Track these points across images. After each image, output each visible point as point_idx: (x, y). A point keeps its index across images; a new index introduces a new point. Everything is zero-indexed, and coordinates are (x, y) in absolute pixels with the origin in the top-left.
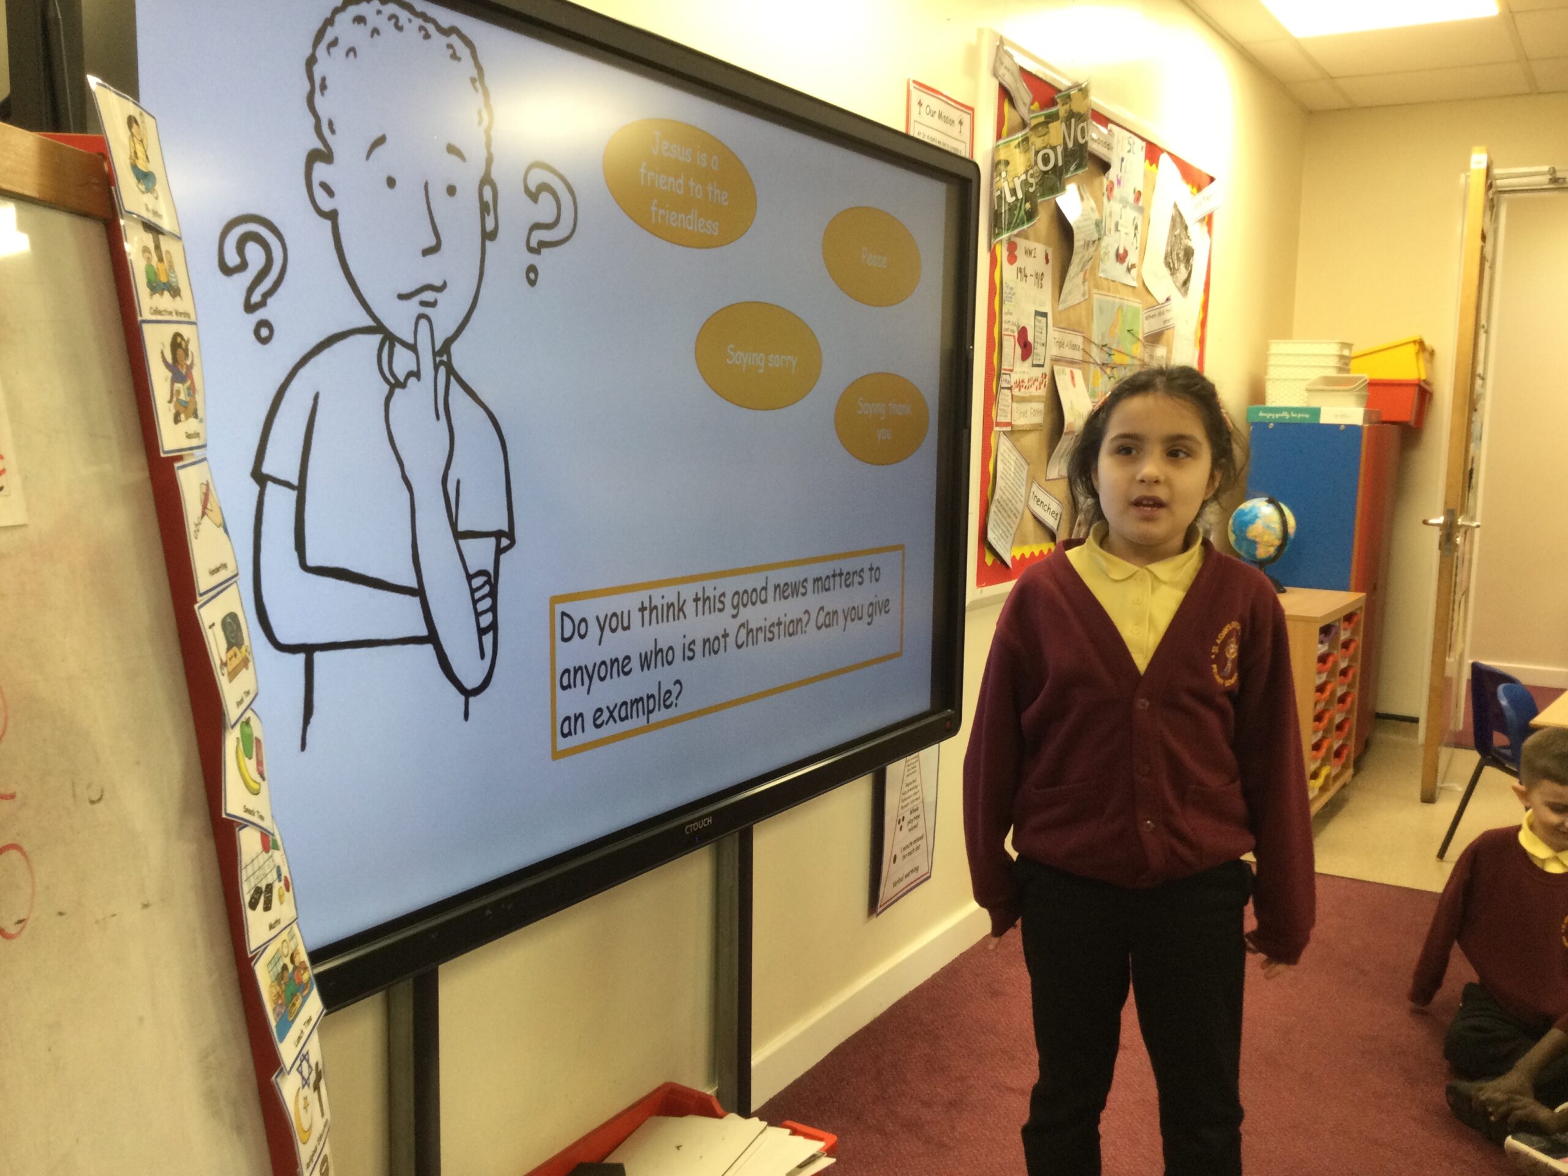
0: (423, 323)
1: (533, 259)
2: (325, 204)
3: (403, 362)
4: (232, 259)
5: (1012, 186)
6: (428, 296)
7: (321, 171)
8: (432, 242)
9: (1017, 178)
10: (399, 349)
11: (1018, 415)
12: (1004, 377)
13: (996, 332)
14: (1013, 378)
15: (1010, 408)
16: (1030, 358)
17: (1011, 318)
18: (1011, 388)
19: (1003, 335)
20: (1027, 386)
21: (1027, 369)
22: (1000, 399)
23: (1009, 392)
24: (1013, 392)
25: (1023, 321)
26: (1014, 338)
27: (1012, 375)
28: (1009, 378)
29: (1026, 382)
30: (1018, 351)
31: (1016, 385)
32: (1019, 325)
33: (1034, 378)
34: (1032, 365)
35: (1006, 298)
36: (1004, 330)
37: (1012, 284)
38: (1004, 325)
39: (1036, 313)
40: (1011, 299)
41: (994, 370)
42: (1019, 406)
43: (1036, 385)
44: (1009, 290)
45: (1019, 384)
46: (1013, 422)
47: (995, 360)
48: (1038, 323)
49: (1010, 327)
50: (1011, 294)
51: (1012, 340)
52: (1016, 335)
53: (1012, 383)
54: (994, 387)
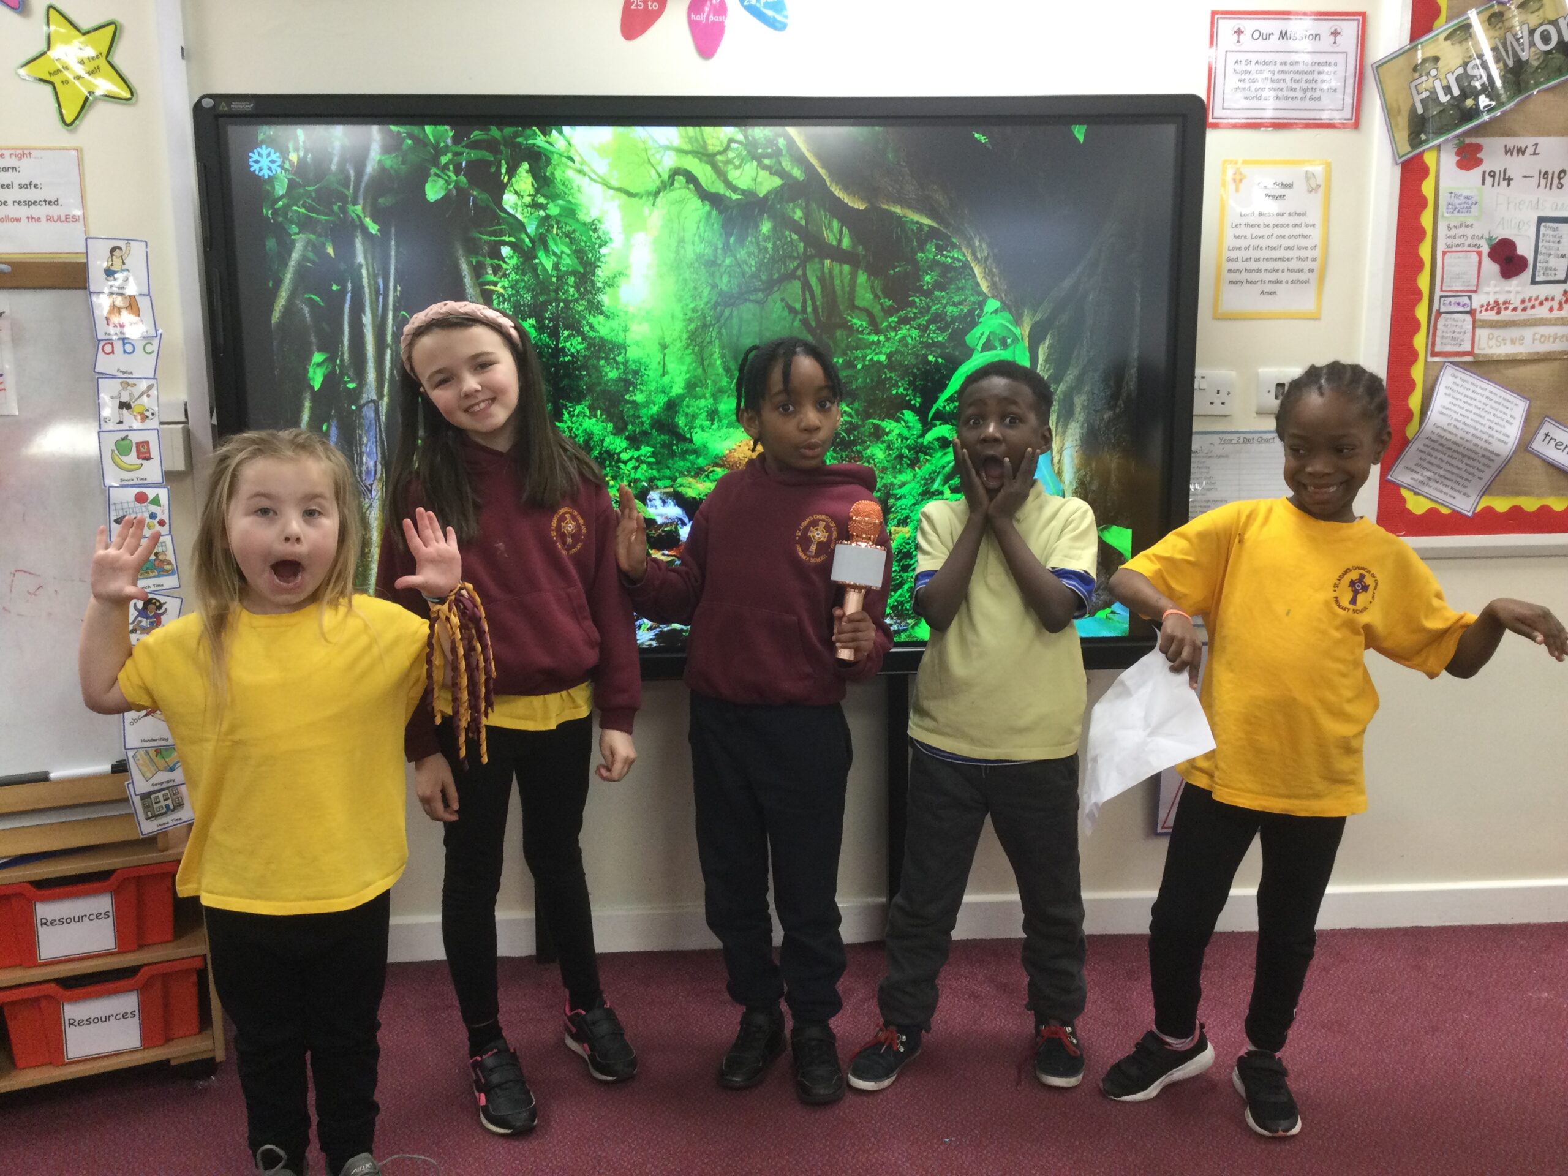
5: (1445, 83)
9: (1450, 74)
11: (1493, 343)
12: (1453, 300)
13: (1425, 251)
14: (1478, 301)
15: (1469, 335)
16: (1527, 275)
17: (1469, 232)
18: (1472, 312)
19: (1444, 253)
20: (1520, 307)
21: (1517, 288)
22: (1440, 326)
23: (1468, 318)
24: (1478, 316)
25: (1501, 233)
26: (1479, 254)
27: (1474, 296)
28: (1466, 300)
29: (1516, 302)
30: (1491, 268)
31: (1488, 307)
32: (1490, 239)
33: (1542, 298)
34: (1534, 282)
35: (1454, 209)
36: (1449, 246)
37: (1466, 193)
38: (1449, 241)
39: (1541, 220)
40: (1468, 210)
41: (1419, 294)
42: (1497, 332)
43: (1547, 305)
44: (1462, 199)
45: (1497, 307)
46: (1476, 351)
47: (1423, 282)
48: (1551, 232)
49: (1469, 241)
50: (1469, 204)
51: (1474, 257)
52: (1486, 250)
53: (1476, 305)
54: (1421, 312)
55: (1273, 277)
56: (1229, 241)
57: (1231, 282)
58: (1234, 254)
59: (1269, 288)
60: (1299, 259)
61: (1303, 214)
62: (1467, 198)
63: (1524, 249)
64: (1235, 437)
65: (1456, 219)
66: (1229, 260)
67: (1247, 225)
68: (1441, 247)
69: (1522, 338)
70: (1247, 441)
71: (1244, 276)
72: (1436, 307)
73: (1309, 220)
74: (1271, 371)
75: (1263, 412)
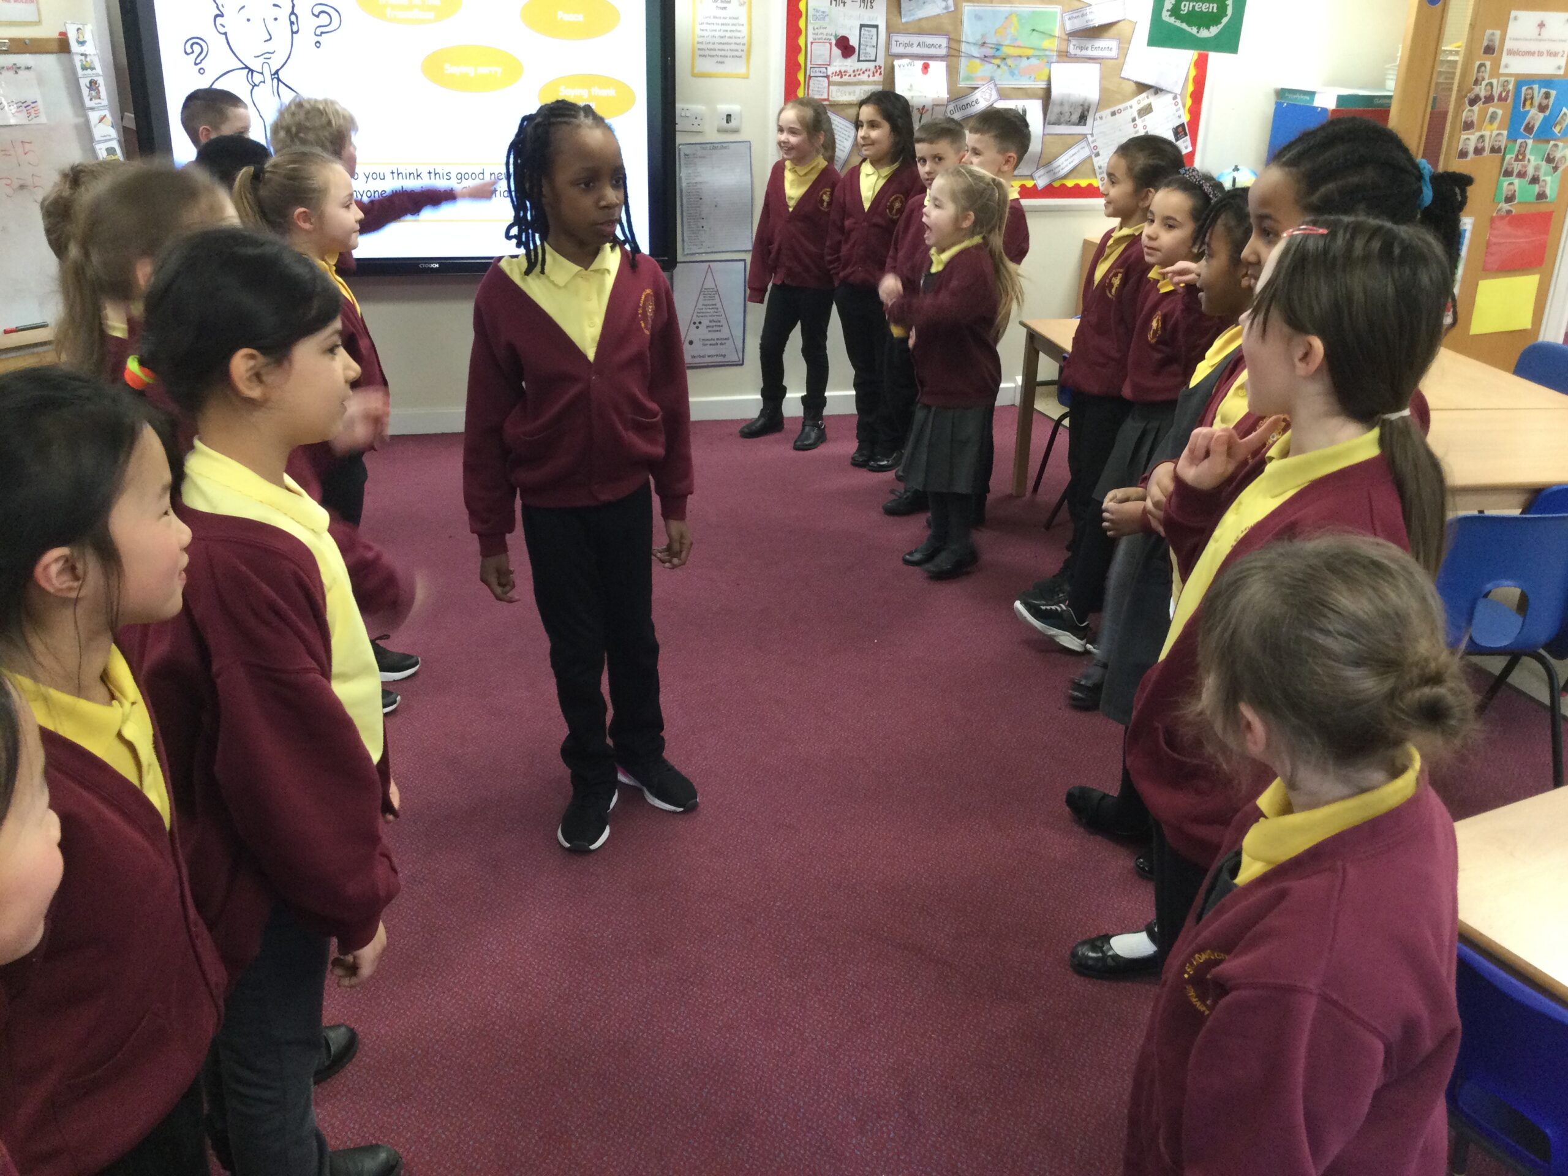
0: (266, 65)
1: (318, 39)
2: (222, 30)
3: (257, 78)
4: (189, 50)
6: (267, 56)
7: (219, 20)
8: (269, 37)
10: (255, 73)
11: (839, 94)
12: (817, 69)
13: (801, 41)
14: (831, 70)
15: (826, 90)
16: (855, 56)
17: (825, 31)
18: (827, 77)
19: (812, 43)
20: (853, 75)
21: (851, 64)
22: (811, 84)
23: (826, 79)
24: (831, 79)
25: (842, 32)
26: (830, 44)
27: (829, 68)
28: (824, 70)
29: (851, 72)
30: (837, 52)
31: (836, 74)
32: (836, 35)
33: (864, 69)
34: (859, 60)
35: (816, 18)
36: (815, 39)
37: (822, 9)
38: (815, 36)
39: (862, 26)
40: (824, 19)
41: (799, 65)
42: (841, 88)
43: (867, 73)
44: (820, 13)
45: (841, 74)
46: (830, 99)
47: (801, 59)
48: (867, 33)
49: (825, 37)
50: (824, 16)
51: (828, 45)
52: (834, 42)
53: (829, 73)
54: (801, 77)
55: (723, 53)
56: (698, 32)
57: (700, 56)
58: (701, 40)
59: (720, 59)
60: (735, 44)
61: (737, 18)
62: (823, 12)
63: (854, 42)
64: (708, 146)
65: (817, 24)
66: (698, 43)
67: (707, 23)
68: (810, 40)
69: (854, 92)
70: (715, 148)
71: (707, 53)
72: (808, 73)
73: (740, 21)
74: (724, 108)
75: (721, 131)
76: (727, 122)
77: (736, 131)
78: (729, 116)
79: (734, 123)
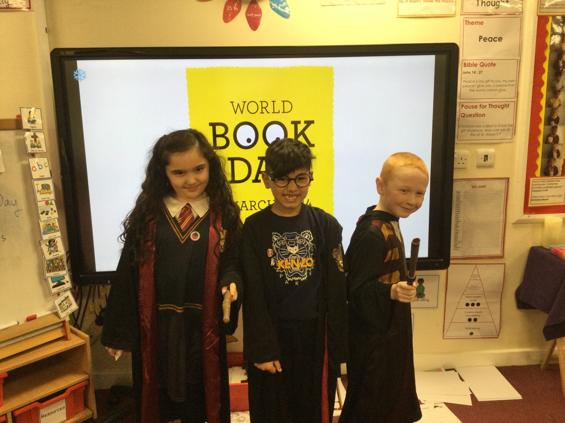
74: (482, 151)
75: (479, 167)
76: (485, 161)
77: (491, 166)
78: (486, 157)
79: (489, 161)
